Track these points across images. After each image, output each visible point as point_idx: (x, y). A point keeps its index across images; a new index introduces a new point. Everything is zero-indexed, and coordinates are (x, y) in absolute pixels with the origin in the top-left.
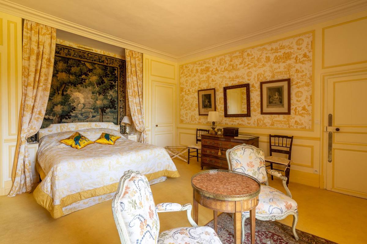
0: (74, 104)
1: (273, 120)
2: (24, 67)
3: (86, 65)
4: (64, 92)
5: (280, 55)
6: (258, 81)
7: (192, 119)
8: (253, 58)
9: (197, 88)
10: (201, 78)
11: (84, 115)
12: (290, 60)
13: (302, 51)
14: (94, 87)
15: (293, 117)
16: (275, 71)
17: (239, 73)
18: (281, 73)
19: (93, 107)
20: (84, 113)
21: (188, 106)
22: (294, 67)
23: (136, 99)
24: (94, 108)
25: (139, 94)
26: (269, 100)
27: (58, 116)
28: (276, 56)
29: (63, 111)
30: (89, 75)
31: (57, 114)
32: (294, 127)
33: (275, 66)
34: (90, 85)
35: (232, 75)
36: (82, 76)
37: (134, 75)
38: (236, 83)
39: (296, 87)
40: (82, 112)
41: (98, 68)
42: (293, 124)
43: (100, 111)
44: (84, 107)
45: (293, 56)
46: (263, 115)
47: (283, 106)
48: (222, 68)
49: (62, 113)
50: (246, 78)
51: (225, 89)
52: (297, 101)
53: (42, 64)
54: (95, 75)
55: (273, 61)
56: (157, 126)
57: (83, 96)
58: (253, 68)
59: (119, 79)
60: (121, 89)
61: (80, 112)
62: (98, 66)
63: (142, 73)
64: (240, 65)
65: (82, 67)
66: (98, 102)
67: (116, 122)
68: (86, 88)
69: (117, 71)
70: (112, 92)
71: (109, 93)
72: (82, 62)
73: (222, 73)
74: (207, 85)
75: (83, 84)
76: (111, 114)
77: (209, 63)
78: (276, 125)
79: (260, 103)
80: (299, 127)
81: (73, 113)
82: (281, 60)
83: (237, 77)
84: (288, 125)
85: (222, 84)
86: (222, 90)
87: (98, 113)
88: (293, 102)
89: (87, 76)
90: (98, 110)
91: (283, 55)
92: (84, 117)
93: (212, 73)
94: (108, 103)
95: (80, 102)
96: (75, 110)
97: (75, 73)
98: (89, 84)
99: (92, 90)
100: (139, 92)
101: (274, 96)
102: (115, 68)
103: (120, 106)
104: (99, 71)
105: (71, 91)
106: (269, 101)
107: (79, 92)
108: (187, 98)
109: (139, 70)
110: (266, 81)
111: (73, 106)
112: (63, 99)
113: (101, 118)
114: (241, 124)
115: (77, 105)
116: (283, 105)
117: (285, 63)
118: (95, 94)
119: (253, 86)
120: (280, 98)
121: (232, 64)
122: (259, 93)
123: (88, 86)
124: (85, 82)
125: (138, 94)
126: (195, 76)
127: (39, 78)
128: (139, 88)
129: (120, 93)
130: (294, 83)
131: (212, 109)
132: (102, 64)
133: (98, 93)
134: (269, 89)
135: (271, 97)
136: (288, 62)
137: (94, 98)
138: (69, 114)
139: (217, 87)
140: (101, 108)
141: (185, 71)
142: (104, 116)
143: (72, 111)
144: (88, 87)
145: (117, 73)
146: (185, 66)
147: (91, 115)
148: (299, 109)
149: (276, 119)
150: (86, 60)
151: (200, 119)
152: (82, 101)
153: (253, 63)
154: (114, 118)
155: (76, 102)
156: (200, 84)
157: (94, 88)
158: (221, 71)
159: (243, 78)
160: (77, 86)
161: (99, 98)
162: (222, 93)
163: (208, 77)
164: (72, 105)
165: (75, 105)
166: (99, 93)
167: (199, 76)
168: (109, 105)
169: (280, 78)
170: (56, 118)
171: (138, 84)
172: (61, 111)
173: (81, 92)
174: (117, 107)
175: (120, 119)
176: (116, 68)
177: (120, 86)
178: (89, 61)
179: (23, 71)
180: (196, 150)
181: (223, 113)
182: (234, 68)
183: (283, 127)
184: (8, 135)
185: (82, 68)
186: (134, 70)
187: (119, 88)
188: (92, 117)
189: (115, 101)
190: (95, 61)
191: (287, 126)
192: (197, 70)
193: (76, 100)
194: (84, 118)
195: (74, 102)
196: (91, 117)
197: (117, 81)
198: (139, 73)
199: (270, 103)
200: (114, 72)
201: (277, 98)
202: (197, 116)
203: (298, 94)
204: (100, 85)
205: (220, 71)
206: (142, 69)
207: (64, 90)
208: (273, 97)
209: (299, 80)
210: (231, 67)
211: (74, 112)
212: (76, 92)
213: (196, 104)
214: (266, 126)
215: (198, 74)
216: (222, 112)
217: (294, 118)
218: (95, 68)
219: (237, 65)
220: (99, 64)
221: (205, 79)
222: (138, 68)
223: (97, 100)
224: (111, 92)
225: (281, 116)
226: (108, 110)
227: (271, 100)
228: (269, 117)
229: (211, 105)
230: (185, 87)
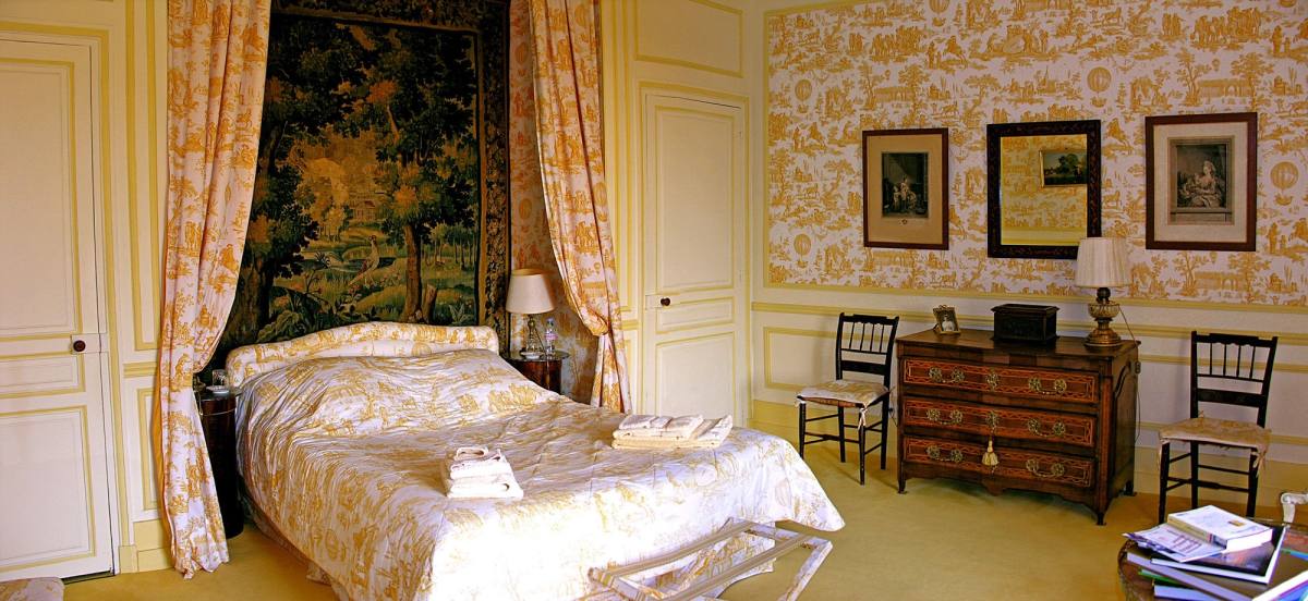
0: (313, 208)
1: (1193, 272)
2: (173, 76)
3: (354, 35)
4: (276, 161)
5: (1218, 16)
6: (1134, 109)
7: (828, 265)
8: (1114, 14)
9: (856, 123)
10: (876, 78)
11: (348, 257)
12: (1254, 41)
13: (1295, 10)
14: (385, 128)
15: (1262, 261)
16: (1198, 79)
17: (1058, 71)
18: (1220, 87)
19: (382, 218)
20: (348, 248)
21: (809, 205)
22: (1269, 70)
23: (573, 176)
24: (384, 224)
25: (590, 150)
26: (1179, 192)
27: (260, 264)
28: (1202, 18)
29: (275, 242)
30: (364, 77)
31: (258, 254)
32: (1264, 301)
33: (1202, 57)
34: (370, 121)
35: (1024, 75)
36: (340, 87)
37: (563, 61)
38: (1040, 111)
39: (1277, 147)
40: (341, 244)
41: (397, 43)
42: (1262, 290)
43: (407, 234)
44: (346, 222)
45: (1264, 27)
46: (1155, 253)
47: (1229, 216)
48: (979, 41)
49: (273, 250)
50: (1088, 94)
51: (996, 133)
52: (1278, 199)
53: (230, 57)
54: (389, 78)
55: (1192, 37)
56: (666, 302)
57: (343, 173)
58: (1114, 55)
59: (481, 85)
60: (492, 129)
61: (333, 244)
62: (397, 36)
63: (599, 53)
64: (1057, 36)
65: (339, 47)
66: (398, 195)
67: (471, 284)
68: (355, 135)
69: (472, 48)
70: (454, 149)
71: (440, 153)
72: (341, 26)
73: (979, 62)
74: (905, 111)
75: (340, 118)
76: (451, 249)
77: (917, 16)
78: (1201, 291)
79: (1143, 202)
80: (1283, 298)
81: (312, 250)
82: (1221, 37)
83: (1048, 87)
84: (1245, 294)
85: (977, 109)
86: (980, 137)
87: (401, 245)
88: (1265, 204)
89: (359, 84)
90: (403, 232)
91: (1230, 20)
92: (348, 267)
93: (932, 59)
94: (438, 197)
95: (332, 198)
96: (314, 237)
97: (314, 74)
98: (366, 117)
99: (379, 143)
100: (588, 143)
101: (1197, 178)
102: (466, 37)
103: (489, 208)
104: (401, 55)
105: (302, 155)
106: (1180, 196)
107: (329, 155)
108: (806, 167)
109: (583, 37)
110: (1167, 113)
111: (309, 217)
112: (275, 191)
113: (415, 268)
114: (1064, 288)
115: (323, 215)
116: (1230, 213)
117: (1240, 52)
118: (389, 161)
119: (1115, 131)
120: (1218, 187)
121: (1024, 28)
122: (1140, 161)
123: (362, 126)
124: (349, 110)
125: (581, 152)
126: (845, 64)
127: (221, 115)
128: (587, 123)
129: (487, 151)
130: (1269, 130)
131: (930, 220)
132: (413, 23)
133: (399, 156)
134: (1179, 146)
135: (1185, 181)
136: (1249, 48)
137: (387, 179)
138: (295, 254)
139: (957, 126)
140: (411, 224)
141: (797, 38)
142: (423, 261)
143: (306, 239)
144: (362, 132)
145: (472, 59)
146: (795, 16)
147: (375, 256)
148: (1286, 231)
149: (1202, 269)
150: (352, 15)
151: (869, 267)
152: (341, 195)
153: (1113, 37)
154: (464, 268)
155: (317, 201)
156: (870, 106)
157: (385, 133)
158: (974, 54)
159: (1072, 94)
160: (322, 129)
161: (404, 176)
162: (976, 149)
163: (913, 76)
164: (304, 212)
165: (312, 211)
166: (403, 154)
167: (865, 69)
168: (443, 208)
169: (1218, 105)
170: (252, 274)
171: (583, 104)
172: (267, 241)
173: (338, 154)
174: (476, 214)
175: (489, 270)
176: (471, 38)
177: (487, 117)
178: (366, 18)
179: (171, 92)
180: (835, 410)
181: (979, 240)
182: (1033, 47)
183: (1227, 300)
184: (133, 348)
185: (337, 51)
186: (561, 42)
187: (482, 129)
188: (378, 267)
189: (468, 188)
190: (386, 14)
191: (1241, 297)
192: (856, 41)
193: (318, 194)
194: (347, 271)
195: (313, 199)
196: (375, 266)
197: (474, 96)
198: (584, 52)
199: (1183, 203)
200: (463, 56)
201: (1210, 185)
202: (857, 252)
203: (1280, 174)
204: (407, 120)
205: (967, 55)
206: (598, 35)
207: (276, 151)
208: (1194, 181)
209: (1286, 120)
210: (1022, 43)
211: (313, 243)
212: (317, 158)
213: (851, 194)
214: (1165, 296)
215: (860, 58)
216: (979, 235)
217: (1266, 266)
218: (388, 47)
219: (1044, 35)
220: (399, 27)
221: (894, 82)
222: (579, 30)
223: (397, 186)
224: (450, 145)
225: (1223, 256)
226: (439, 230)
227: (1187, 194)
228: (1176, 261)
229: (925, 205)
230: (795, 114)
